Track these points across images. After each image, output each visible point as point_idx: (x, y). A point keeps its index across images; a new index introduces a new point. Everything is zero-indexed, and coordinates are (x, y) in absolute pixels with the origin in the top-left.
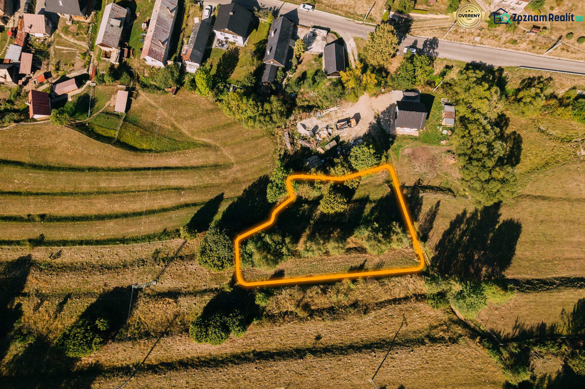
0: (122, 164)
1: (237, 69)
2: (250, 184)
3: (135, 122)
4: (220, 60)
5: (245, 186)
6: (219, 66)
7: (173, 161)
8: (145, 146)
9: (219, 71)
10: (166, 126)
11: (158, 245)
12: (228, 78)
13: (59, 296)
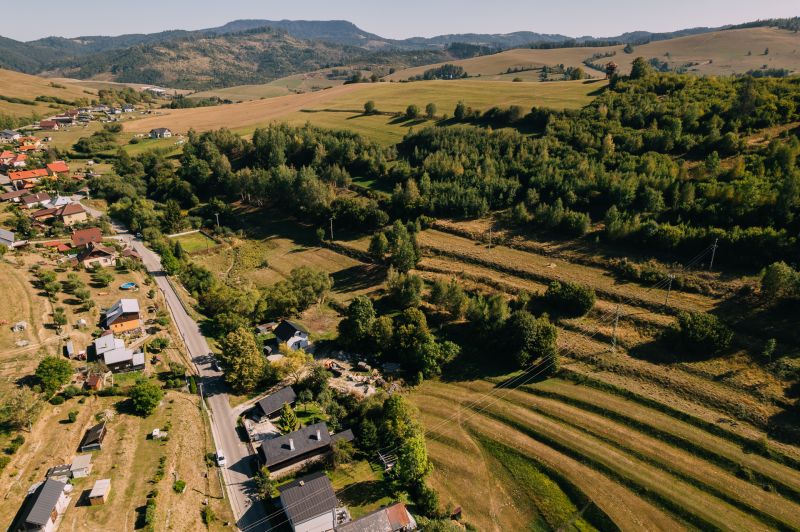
0: (592, 473)
1: (360, 479)
2: (461, 383)
3: (540, 524)
4: (364, 505)
5: (469, 383)
6: (374, 500)
7: (522, 440)
8: (547, 481)
9: (380, 494)
10: (502, 490)
11: (592, 375)
12: (380, 482)
13: (729, 384)
